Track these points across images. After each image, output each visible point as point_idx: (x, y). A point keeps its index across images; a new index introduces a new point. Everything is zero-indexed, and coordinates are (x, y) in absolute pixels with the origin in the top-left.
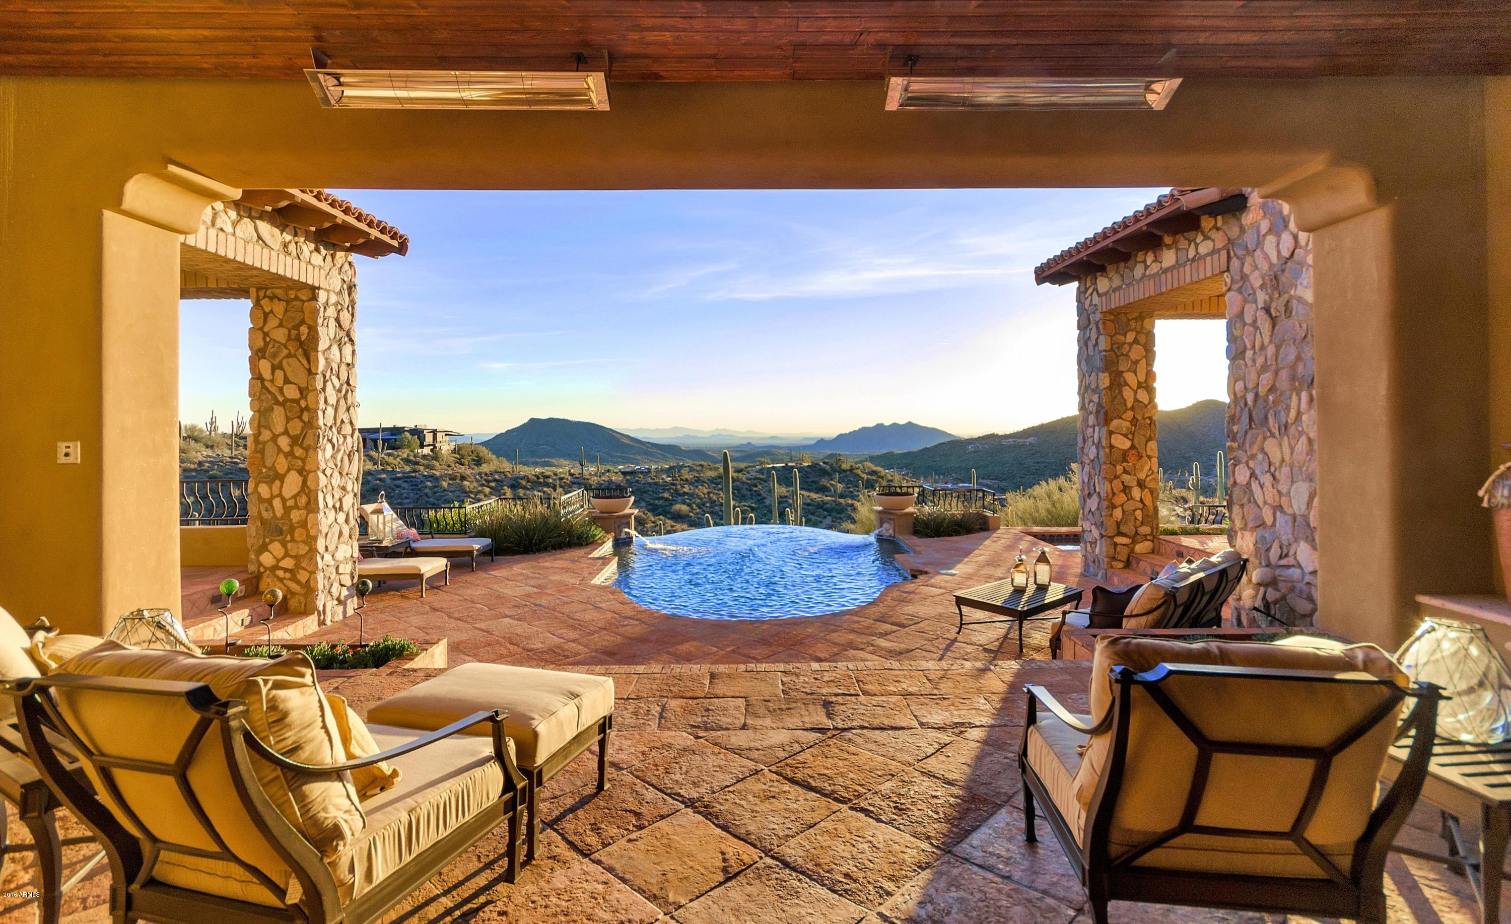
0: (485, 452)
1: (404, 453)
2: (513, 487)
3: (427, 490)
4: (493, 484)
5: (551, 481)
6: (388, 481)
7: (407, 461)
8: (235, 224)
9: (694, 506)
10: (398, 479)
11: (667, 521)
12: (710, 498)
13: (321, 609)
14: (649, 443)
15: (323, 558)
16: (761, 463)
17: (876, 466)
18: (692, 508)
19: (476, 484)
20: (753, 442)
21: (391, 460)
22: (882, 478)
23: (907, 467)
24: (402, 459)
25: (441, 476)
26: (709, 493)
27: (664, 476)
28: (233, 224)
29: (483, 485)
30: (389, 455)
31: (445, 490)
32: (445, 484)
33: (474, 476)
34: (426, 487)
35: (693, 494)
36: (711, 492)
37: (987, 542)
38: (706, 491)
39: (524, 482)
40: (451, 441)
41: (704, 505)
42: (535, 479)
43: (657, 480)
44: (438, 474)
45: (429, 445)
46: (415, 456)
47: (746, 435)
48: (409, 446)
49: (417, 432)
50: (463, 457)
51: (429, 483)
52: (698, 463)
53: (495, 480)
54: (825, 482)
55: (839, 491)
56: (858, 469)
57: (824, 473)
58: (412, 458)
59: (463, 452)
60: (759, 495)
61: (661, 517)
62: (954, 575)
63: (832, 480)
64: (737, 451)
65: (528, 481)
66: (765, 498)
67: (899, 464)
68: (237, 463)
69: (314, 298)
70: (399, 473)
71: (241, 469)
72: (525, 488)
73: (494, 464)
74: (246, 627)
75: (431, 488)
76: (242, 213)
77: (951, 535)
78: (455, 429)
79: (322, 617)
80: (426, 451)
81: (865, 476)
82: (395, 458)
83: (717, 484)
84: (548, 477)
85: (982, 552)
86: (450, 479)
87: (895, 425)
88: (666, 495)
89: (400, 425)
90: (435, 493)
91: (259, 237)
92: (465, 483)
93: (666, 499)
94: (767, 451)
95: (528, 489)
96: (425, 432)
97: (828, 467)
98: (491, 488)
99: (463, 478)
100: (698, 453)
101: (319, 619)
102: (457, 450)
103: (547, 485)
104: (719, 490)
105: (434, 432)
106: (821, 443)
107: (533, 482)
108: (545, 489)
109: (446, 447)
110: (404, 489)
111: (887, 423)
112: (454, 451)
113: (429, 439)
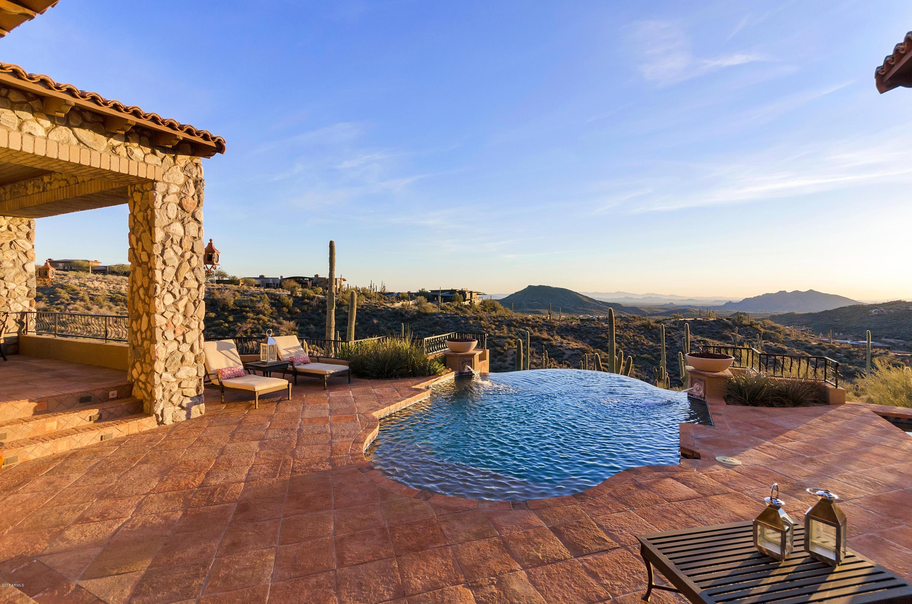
0: (498, 304)
1: (456, 304)
2: (509, 325)
3: (462, 325)
4: (497, 323)
5: (531, 323)
6: (443, 319)
7: (457, 308)
8: (48, 131)
9: (623, 344)
10: (448, 318)
11: (603, 352)
12: (635, 340)
13: (159, 412)
14: (601, 301)
15: (161, 376)
16: (675, 317)
17: (776, 323)
18: (621, 345)
19: (488, 323)
20: (674, 303)
21: (449, 307)
22: (780, 332)
23: (807, 325)
24: (454, 307)
25: (470, 317)
26: (634, 336)
27: (603, 323)
28: (47, 130)
29: (491, 323)
30: (448, 305)
31: (471, 325)
32: (471, 322)
33: (487, 318)
34: (462, 323)
35: (622, 336)
36: (636, 336)
37: (815, 421)
38: (631, 334)
39: (515, 323)
40: (480, 298)
41: (630, 343)
42: (522, 321)
43: (598, 326)
44: (468, 316)
45: (468, 300)
46: (461, 306)
47: (670, 298)
48: (458, 300)
49: (463, 293)
50: (486, 307)
51: (463, 321)
52: (631, 315)
53: (499, 321)
54: (727, 333)
55: (738, 340)
56: (757, 324)
57: (726, 326)
58: (459, 307)
59: (486, 304)
60: (672, 339)
61: (599, 350)
62: (731, 466)
63: (733, 331)
64: (662, 309)
65: (517, 323)
66: (676, 342)
67: (799, 322)
68: (377, 307)
69: (154, 189)
70: (448, 314)
71: (379, 310)
72: (515, 326)
73: (502, 311)
74: (95, 422)
75: (464, 324)
76: (57, 122)
77: (772, 406)
78: (482, 291)
79: (160, 419)
80: (467, 303)
81: (763, 330)
82: (451, 307)
83: (640, 330)
84: (529, 320)
85: (799, 435)
86: (474, 319)
87: (796, 293)
88: (603, 335)
89: (454, 289)
90: (466, 327)
91: (80, 141)
92: (482, 322)
93: (604, 338)
94: (685, 310)
95: (517, 327)
96: (466, 292)
97: (730, 322)
98: (496, 325)
99: (481, 319)
100: (635, 309)
101: (157, 420)
102: (483, 303)
103: (528, 325)
104: (642, 334)
105: (471, 293)
106: (730, 304)
107: (520, 323)
108: (527, 328)
109: (477, 301)
110: (450, 323)
111: (789, 291)
112: (481, 304)
113: (468, 296)
